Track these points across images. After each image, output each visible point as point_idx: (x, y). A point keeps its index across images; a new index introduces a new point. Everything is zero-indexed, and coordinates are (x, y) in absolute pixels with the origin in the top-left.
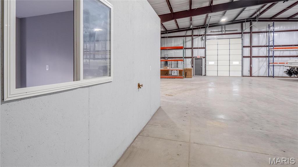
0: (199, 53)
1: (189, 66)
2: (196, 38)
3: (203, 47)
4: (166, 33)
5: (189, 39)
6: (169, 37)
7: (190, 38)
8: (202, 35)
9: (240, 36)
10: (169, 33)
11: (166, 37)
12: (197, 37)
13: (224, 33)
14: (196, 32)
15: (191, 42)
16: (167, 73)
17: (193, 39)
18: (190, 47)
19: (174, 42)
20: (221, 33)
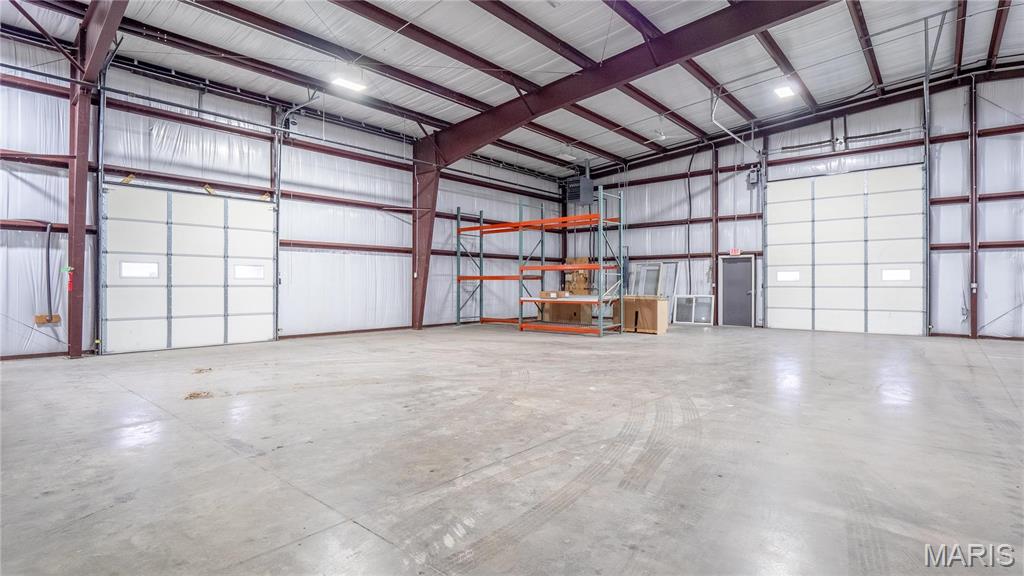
0: (737, 238)
1: (704, 291)
2: (727, 179)
3: (754, 212)
4: (622, 170)
5: (704, 186)
6: (632, 183)
7: (707, 180)
8: (747, 167)
9: (916, 153)
10: (632, 168)
11: (622, 186)
12: (731, 177)
14: (727, 157)
15: (708, 195)
16: (575, 314)
17: (716, 184)
18: (707, 214)
19: (652, 200)
20: (827, 150)
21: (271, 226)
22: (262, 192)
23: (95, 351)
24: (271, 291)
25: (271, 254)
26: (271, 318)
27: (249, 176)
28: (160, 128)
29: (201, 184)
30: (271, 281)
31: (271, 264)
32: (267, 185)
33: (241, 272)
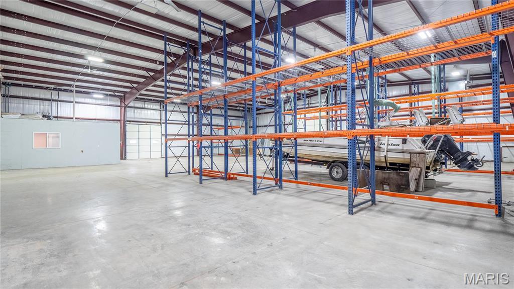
6: (265, 113)
13: (307, 106)
20: (303, 107)
21: (160, 131)
22: (158, 123)
23: (125, 159)
24: (160, 146)
25: (160, 138)
26: (160, 153)
27: (155, 119)
28: (136, 110)
29: (145, 122)
30: (160, 144)
31: (160, 140)
32: (159, 121)
33: (153, 142)
